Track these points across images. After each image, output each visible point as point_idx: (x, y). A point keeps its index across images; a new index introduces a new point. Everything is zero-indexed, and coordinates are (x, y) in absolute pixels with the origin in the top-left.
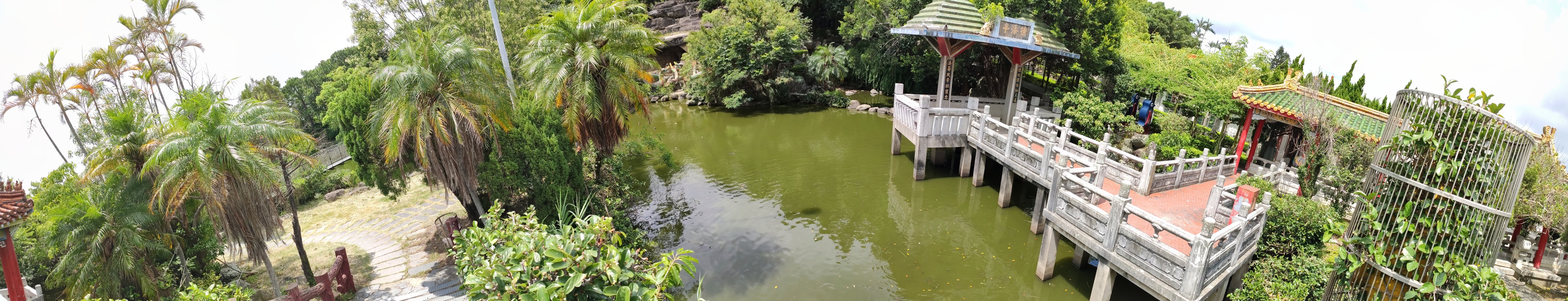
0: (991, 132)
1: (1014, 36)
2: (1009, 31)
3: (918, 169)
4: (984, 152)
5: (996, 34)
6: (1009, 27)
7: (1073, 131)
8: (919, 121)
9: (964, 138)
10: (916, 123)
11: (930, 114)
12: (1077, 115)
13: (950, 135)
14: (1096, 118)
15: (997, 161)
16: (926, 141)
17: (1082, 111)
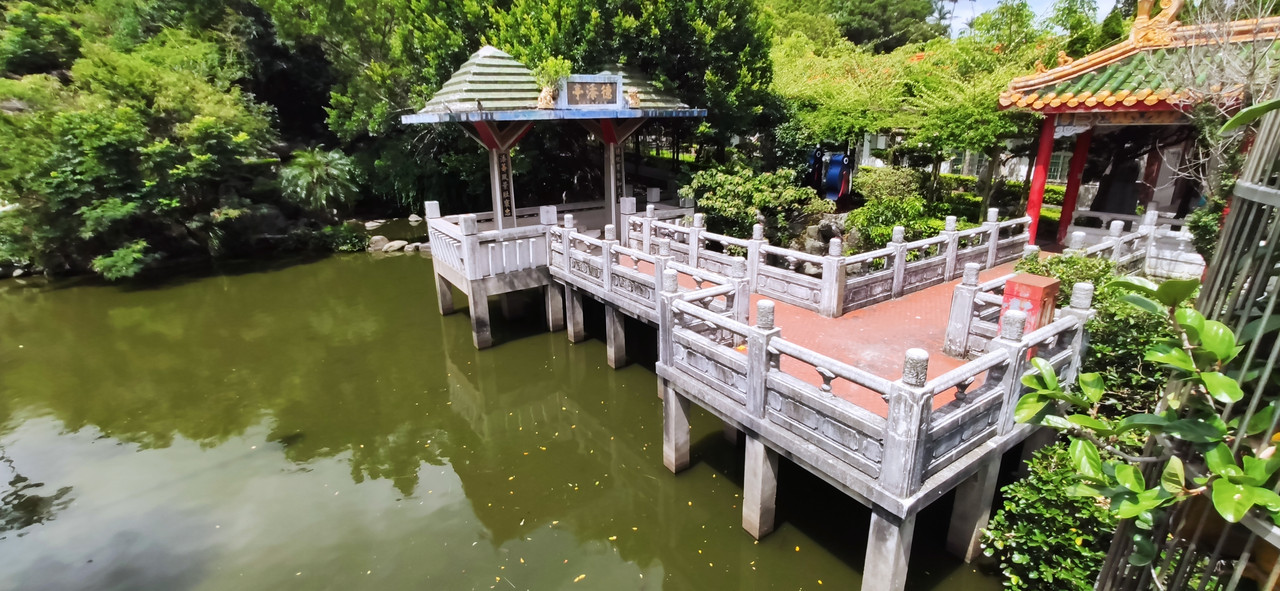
0: (580, 255)
1: (593, 101)
2: (583, 96)
3: (478, 332)
4: (575, 289)
5: (563, 102)
6: (582, 88)
7: (708, 230)
8: (466, 253)
9: (544, 270)
10: (462, 260)
11: (481, 243)
12: (718, 205)
13: (520, 270)
14: (749, 202)
15: (596, 298)
16: (482, 286)
17: (724, 197)
